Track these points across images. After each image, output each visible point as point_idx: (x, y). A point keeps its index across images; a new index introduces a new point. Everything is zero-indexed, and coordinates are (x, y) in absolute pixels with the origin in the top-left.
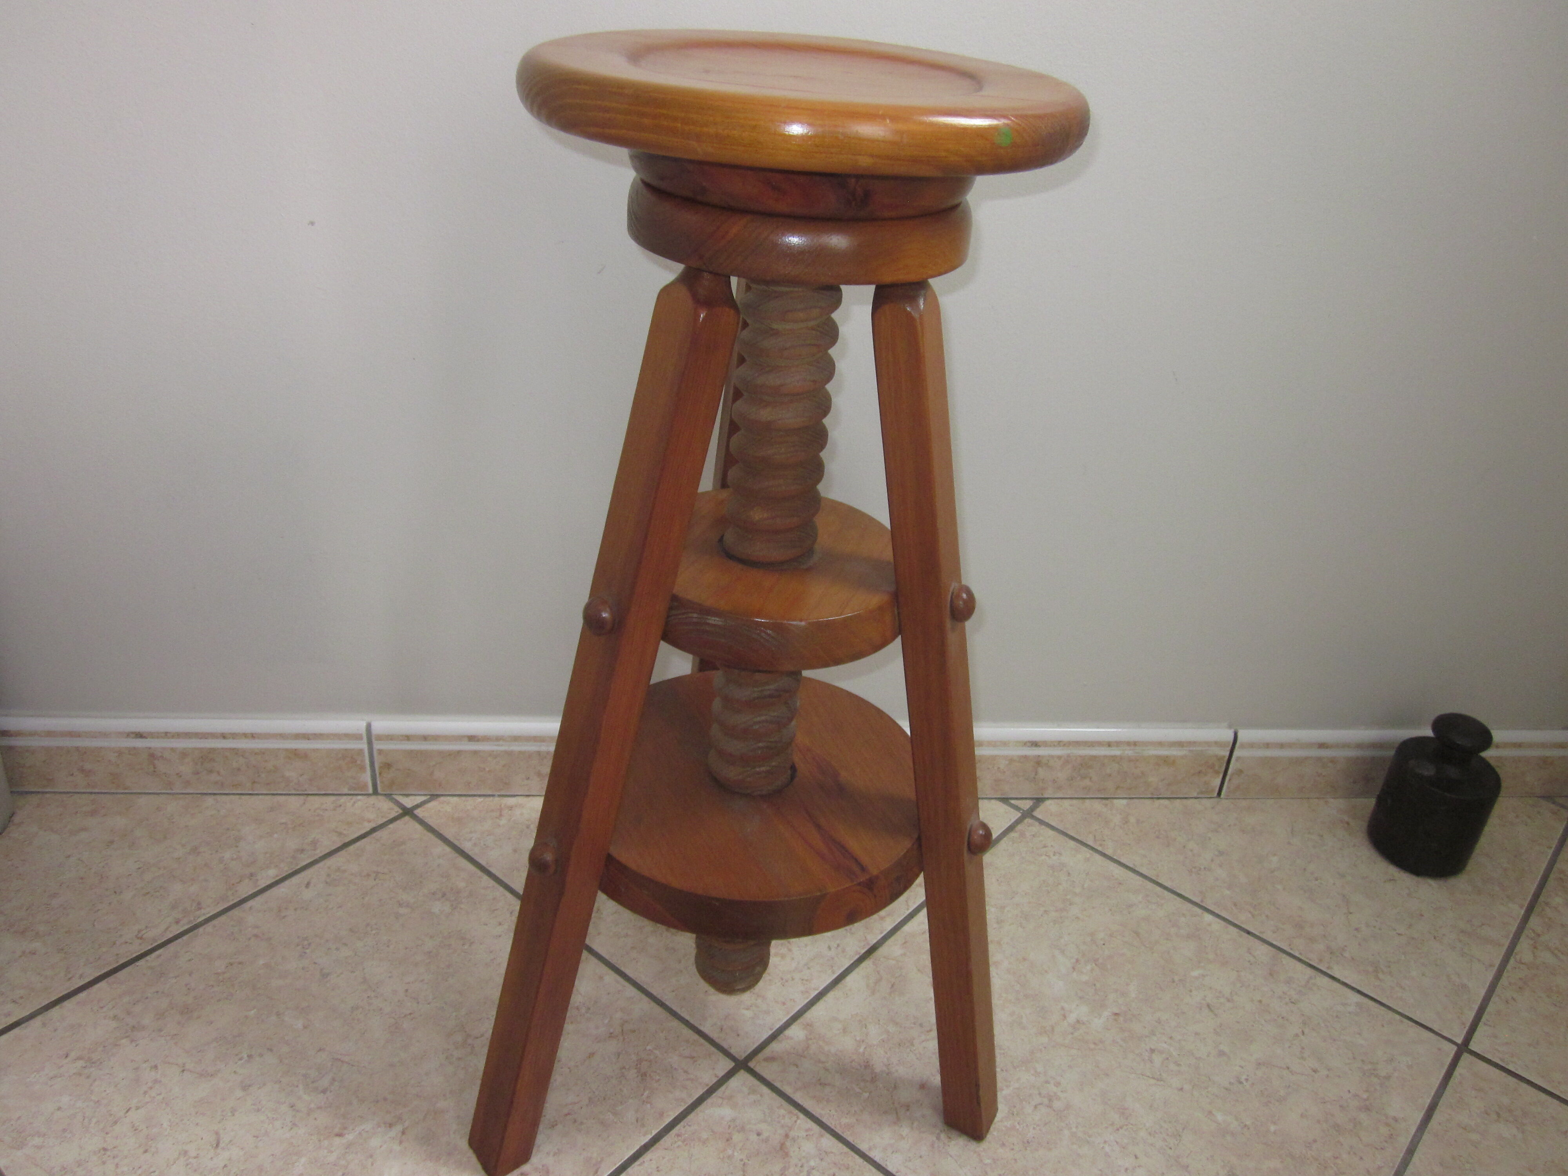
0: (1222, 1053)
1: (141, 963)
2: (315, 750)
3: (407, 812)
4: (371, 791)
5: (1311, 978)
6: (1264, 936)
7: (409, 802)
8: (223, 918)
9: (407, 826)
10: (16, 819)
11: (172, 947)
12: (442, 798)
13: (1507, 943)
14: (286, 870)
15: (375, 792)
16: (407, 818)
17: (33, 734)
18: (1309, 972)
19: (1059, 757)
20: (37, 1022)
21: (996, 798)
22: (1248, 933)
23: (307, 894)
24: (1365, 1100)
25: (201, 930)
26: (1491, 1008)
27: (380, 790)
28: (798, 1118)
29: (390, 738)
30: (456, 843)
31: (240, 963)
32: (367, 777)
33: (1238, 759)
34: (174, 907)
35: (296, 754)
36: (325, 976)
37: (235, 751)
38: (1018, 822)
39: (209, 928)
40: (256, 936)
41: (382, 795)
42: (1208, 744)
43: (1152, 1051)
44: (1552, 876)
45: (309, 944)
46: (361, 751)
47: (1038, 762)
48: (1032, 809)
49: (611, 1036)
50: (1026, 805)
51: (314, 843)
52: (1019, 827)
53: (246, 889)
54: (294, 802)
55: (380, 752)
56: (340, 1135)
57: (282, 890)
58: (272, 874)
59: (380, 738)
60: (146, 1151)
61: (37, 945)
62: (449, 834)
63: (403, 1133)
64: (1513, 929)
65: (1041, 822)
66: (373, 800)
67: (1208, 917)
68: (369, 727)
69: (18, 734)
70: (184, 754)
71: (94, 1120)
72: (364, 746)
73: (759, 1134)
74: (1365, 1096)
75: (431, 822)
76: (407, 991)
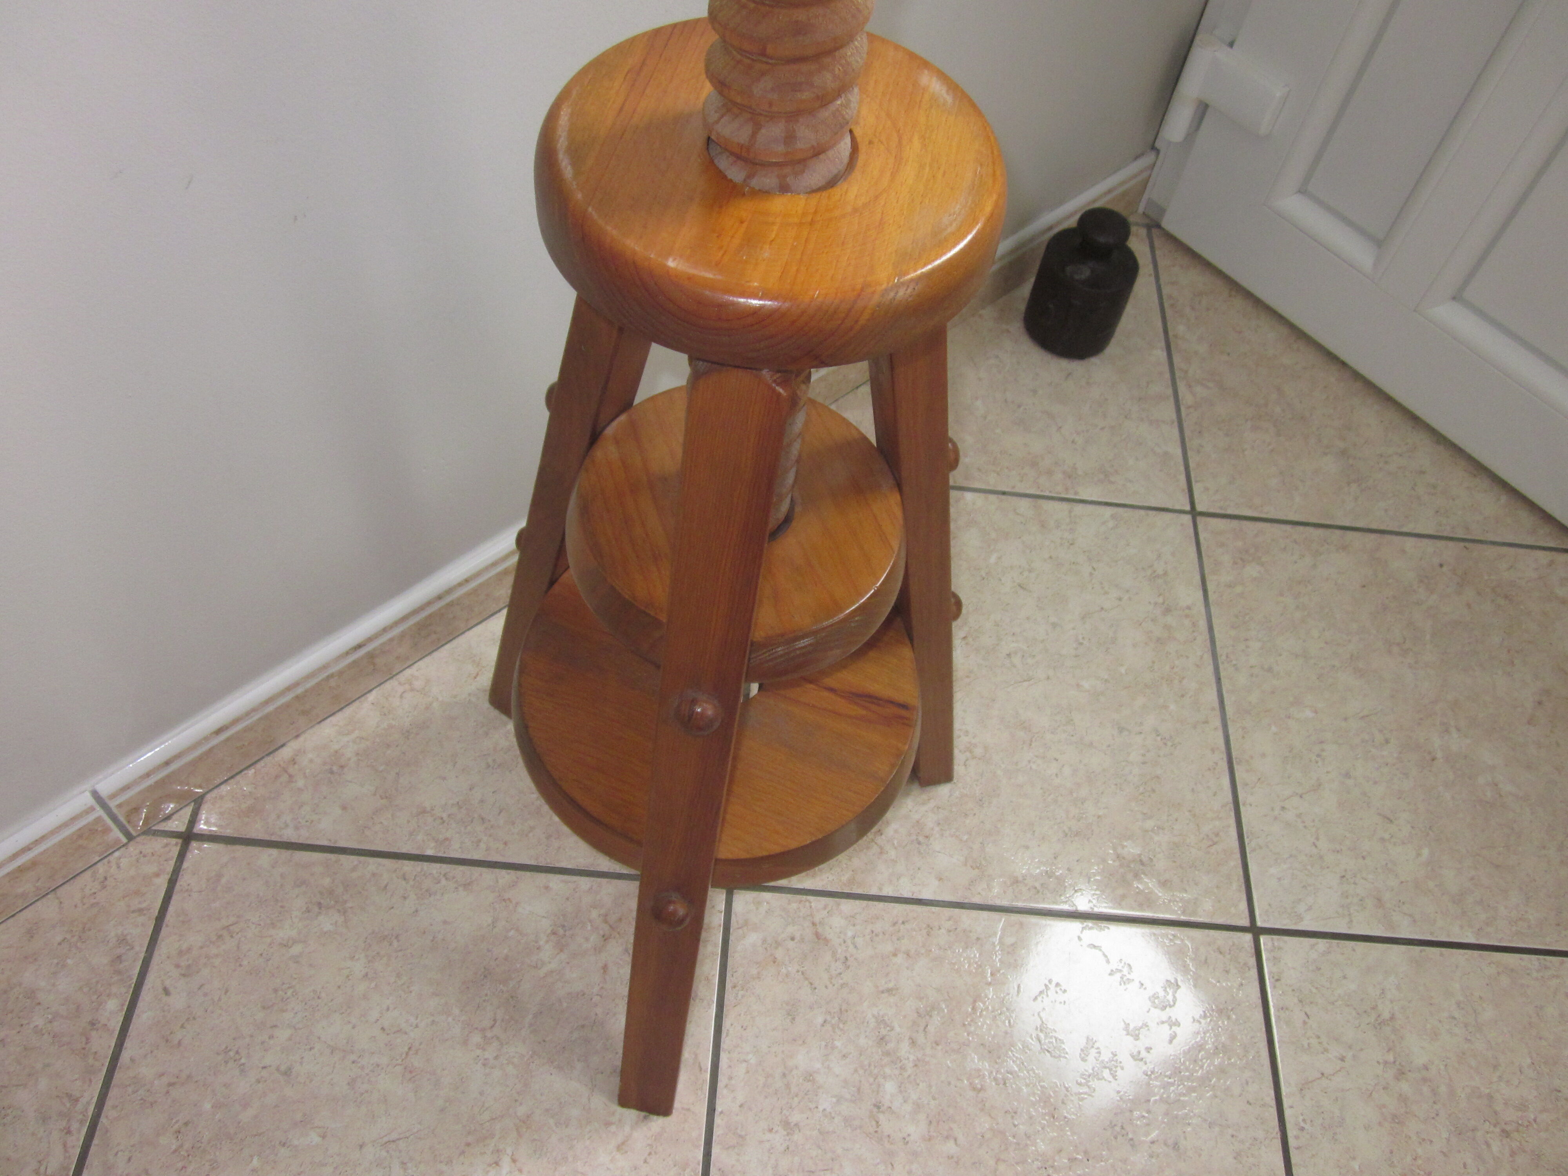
0: (1054, 625)
2: (42, 854)
3: (188, 837)
4: (124, 840)
5: (1070, 512)
6: (1017, 490)
7: (178, 824)
8: (113, 1093)
9: (203, 853)
12: (208, 797)
13: (1170, 391)
14: (124, 992)
15: (130, 837)
16: (194, 844)
18: (1065, 506)
22: (1004, 493)
23: (178, 1001)
24: (1163, 603)
25: (103, 1120)
26: (1192, 465)
27: (134, 833)
28: (810, 902)
29: (123, 788)
30: (276, 838)
31: (186, 1124)
32: (115, 834)
34: (44, 1119)
36: (287, 1073)
39: (109, 1111)
40: (171, 1084)
41: (139, 835)
43: (1009, 655)
45: (237, 1053)
46: (99, 820)
49: (606, 938)
51: (122, 940)
53: (104, 1044)
55: (120, 806)
57: (144, 1016)
58: (112, 1008)
59: (113, 796)
62: (256, 831)
63: (514, 1161)
64: (1167, 375)
66: (133, 849)
68: (95, 794)
72: (100, 812)
73: (793, 939)
74: (1161, 600)
75: (223, 832)
76: (383, 1029)
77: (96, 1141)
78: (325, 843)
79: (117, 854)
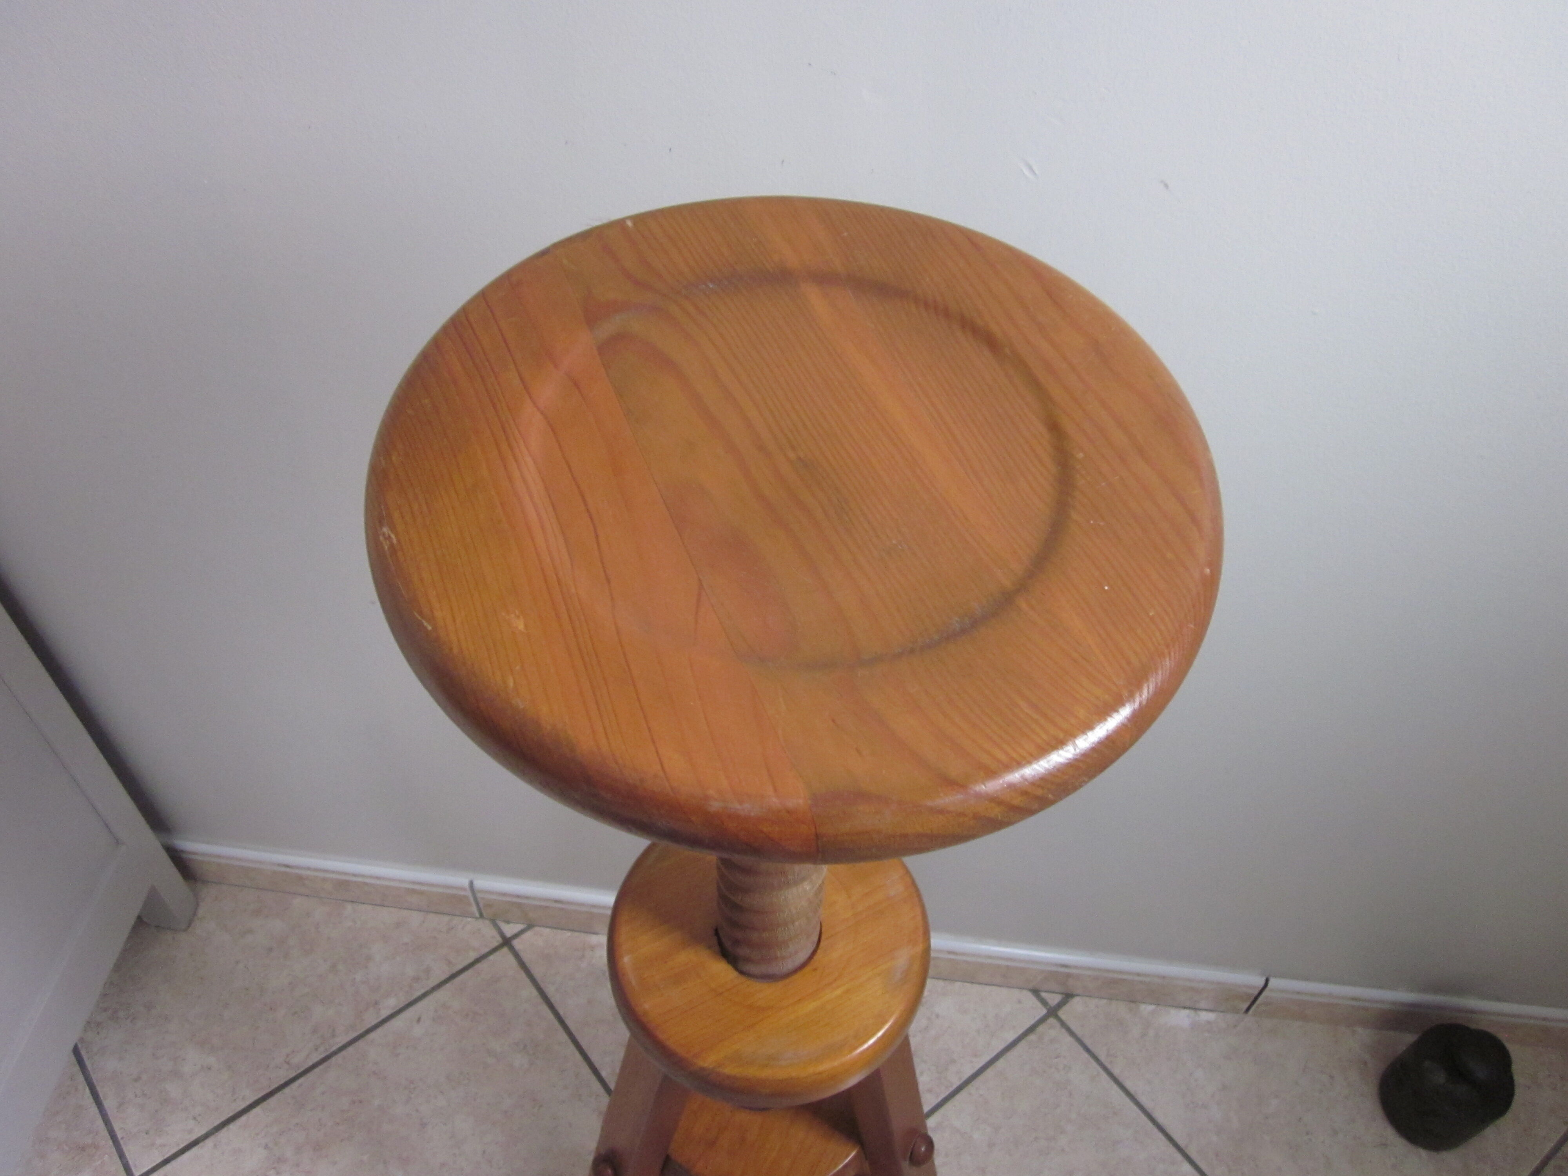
1: (287, 1090)
2: (429, 892)
3: (507, 942)
4: (477, 915)
7: (509, 930)
8: (350, 1049)
9: (505, 958)
10: (201, 912)
11: (309, 1077)
12: (537, 929)
14: (403, 1000)
15: (481, 917)
16: (505, 949)
19: (1089, 977)
20: (209, 1142)
21: (1026, 989)
23: (418, 1031)
25: (333, 1060)
27: (484, 914)
29: (489, 891)
31: (361, 1102)
32: (474, 909)
34: (314, 1031)
36: (423, 1125)
38: (1042, 1021)
39: (339, 1058)
40: (375, 1073)
41: (487, 919)
44: (1552, 1163)
45: (415, 1088)
47: (1069, 975)
48: (1060, 1005)
50: (1054, 999)
51: (428, 971)
52: (1041, 1029)
53: (371, 1019)
55: (483, 898)
57: (397, 1023)
58: (391, 1004)
59: (481, 891)
61: (211, 1060)
62: (538, 973)
65: (1063, 1024)
66: (479, 923)
68: (471, 883)
70: (325, 881)
72: (469, 894)
75: (523, 955)
76: (484, 1152)
77: (321, 1067)
78: (561, 1012)
79: (469, 919)
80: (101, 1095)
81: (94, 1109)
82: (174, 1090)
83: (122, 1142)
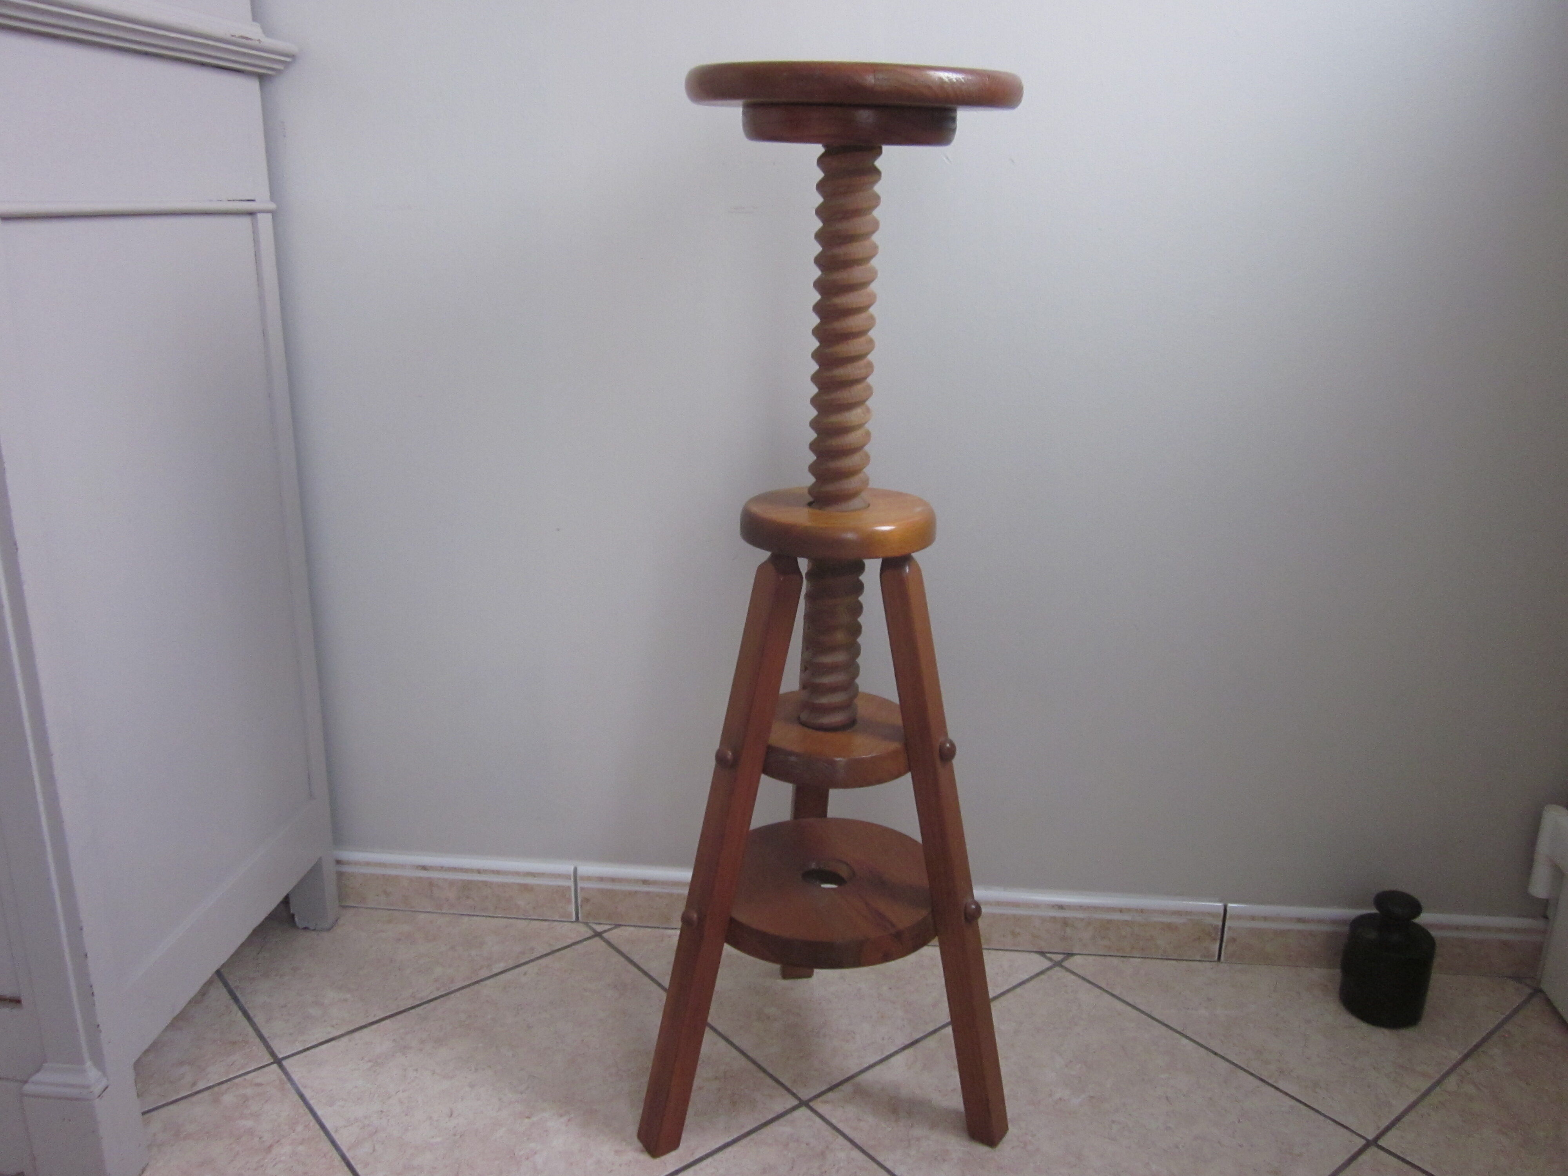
0: (1168, 1128)
1: (413, 1011)
2: (539, 885)
3: (598, 935)
4: (574, 919)
5: (1258, 1087)
6: (1228, 1057)
7: (599, 928)
8: (467, 990)
9: (597, 942)
10: (341, 922)
11: (433, 1004)
12: (623, 928)
13: (1438, 1076)
14: (511, 964)
15: (577, 920)
16: (597, 939)
17: (357, 863)
18: (1258, 1083)
19: (1082, 920)
20: (345, 1039)
21: (1033, 952)
22: (1216, 1054)
23: (524, 979)
25: (453, 995)
26: (1407, 1118)
27: (580, 918)
28: (838, 1139)
29: (589, 879)
30: (629, 956)
31: (476, 1016)
32: (572, 908)
33: (1230, 928)
34: (436, 980)
35: (526, 888)
36: (529, 1027)
37: (485, 883)
38: (1049, 968)
39: (458, 994)
40: (488, 1002)
41: (581, 922)
42: (1203, 914)
43: (1113, 1122)
45: (522, 1009)
46: (569, 888)
47: (1065, 922)
48: (1063, 960)
49: (716, 1078)
50: (1059, 958)
51: (532, 949)
52: (1049, 973)
53: (484, 973)
54: (521, 924)
55: (582, 889)
56: (528, 1117)
57: (508, 976)
58: (501, 966)
59: (582, 879)
60: (406, 1115)
61: (348, 996)
62: (624, 949)
63: (569, 1120)
64: (1447, 1068)
65: (1068, 970)
66: (575, 925)
67: (1185, 1041)
68: (575, 870)
69: (348, 863)
70: (452, 883)
71: (377, 1095)
72: (571, 883)
73: (808, 1144)
74: (1276, 1165)
75: (613, 941)
76: (583, 1041)
80: (251, 1015)
81: (245, 1022)
82: (314, 1011)
83: (268, 1040)
